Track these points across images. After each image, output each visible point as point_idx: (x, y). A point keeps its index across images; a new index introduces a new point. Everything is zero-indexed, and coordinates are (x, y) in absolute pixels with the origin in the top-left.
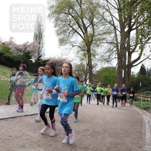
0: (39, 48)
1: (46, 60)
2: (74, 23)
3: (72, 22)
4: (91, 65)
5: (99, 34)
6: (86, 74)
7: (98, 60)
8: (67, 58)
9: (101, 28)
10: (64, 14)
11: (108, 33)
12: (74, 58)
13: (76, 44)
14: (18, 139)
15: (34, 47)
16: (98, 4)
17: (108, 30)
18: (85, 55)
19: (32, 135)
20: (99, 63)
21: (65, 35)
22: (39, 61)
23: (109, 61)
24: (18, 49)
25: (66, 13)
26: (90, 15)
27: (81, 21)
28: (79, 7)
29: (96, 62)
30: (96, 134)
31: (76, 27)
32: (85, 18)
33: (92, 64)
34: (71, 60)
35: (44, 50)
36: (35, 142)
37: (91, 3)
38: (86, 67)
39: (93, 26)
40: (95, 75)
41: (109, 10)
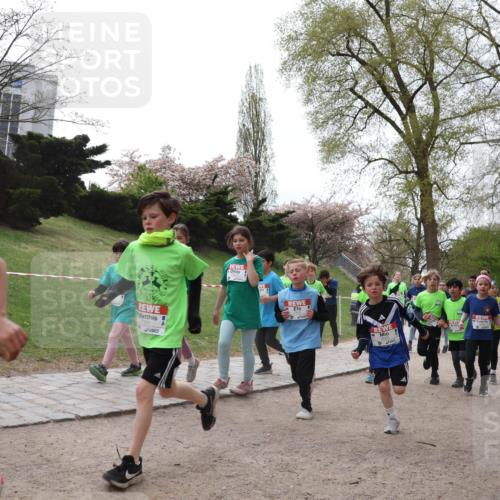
0: (257, 175)
1: (282, 212)
2: (370, 82)
3: (363, 83)
4: (434, 221)
5: (455, 116)
6: (418, 252)
7: (457, 202)
8: (350, 203)
9: (462, 92)
10: (333, 58)
11: (485, 109)
12: (374, 200)
13: (378, 152)
14: (200, 474)
15: (239, 171)
16: (445, 13)
17: (486, 97)
18: (409, 188)
19: (248, 460)
20: (460, 213)
21: (340, 128)
22: (259, 218)
23: (493, 205)
24: (190, 183)
25: (339, 54)
26: (422, 51)
27: (391, 75)
28: (383, 31)
29: (450, 211)
30: (461, 457)
31: (375, 96)
32: (404, 63)
33: (436, 218)
34: (363, 210)
35: (274, 179)
36: (256, 486)
37: (424, 9)
38: (414, 230)
39: (433, 89)
40: (447, 255)
41: (486, 29)
